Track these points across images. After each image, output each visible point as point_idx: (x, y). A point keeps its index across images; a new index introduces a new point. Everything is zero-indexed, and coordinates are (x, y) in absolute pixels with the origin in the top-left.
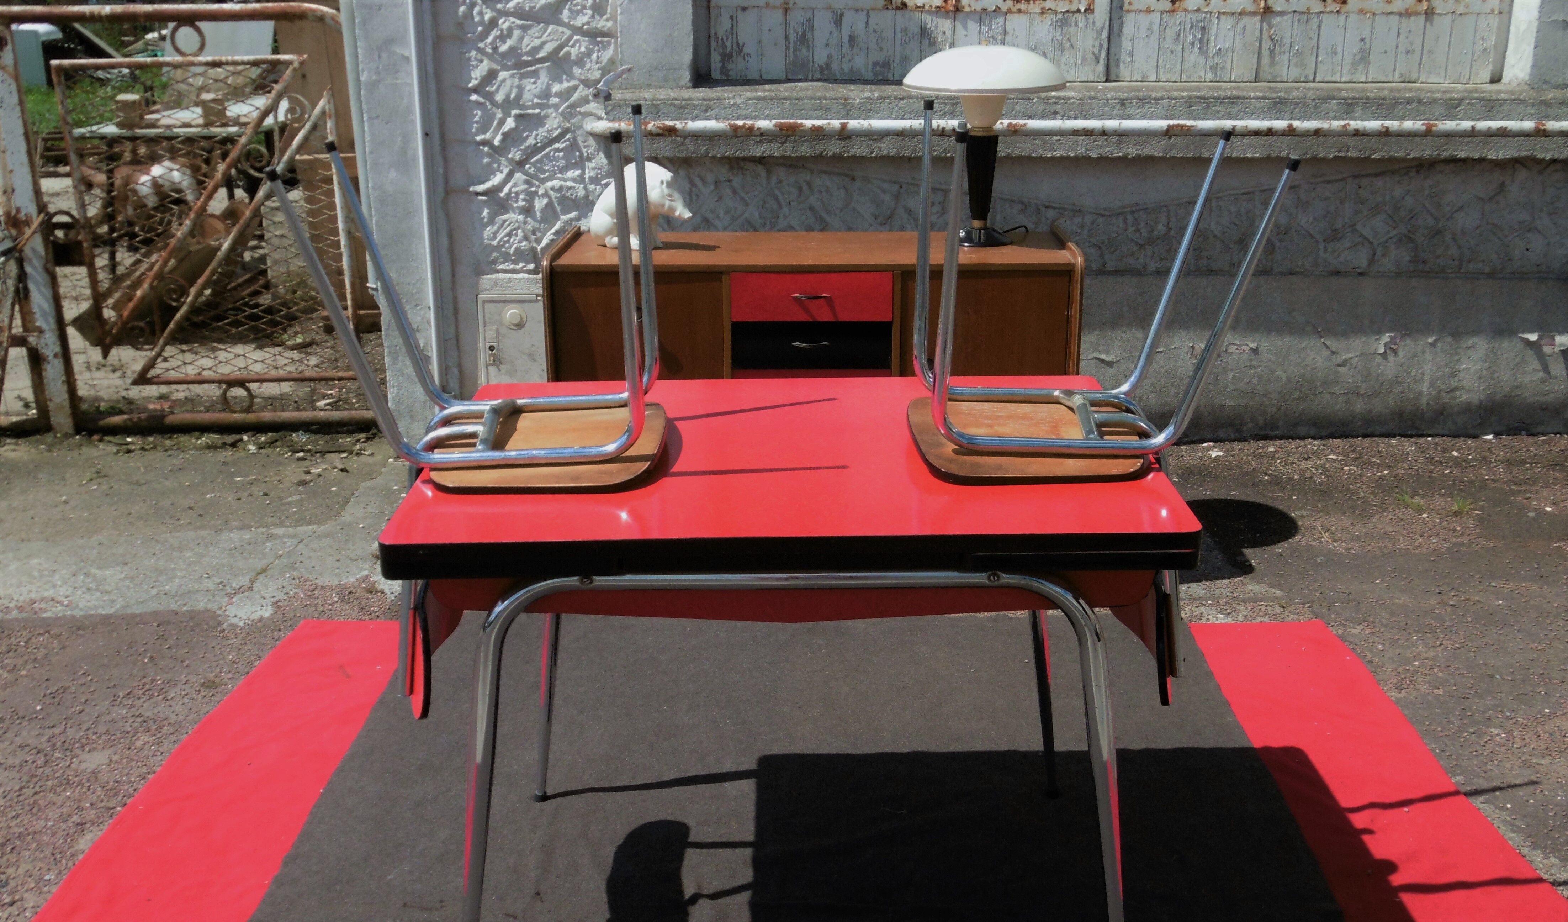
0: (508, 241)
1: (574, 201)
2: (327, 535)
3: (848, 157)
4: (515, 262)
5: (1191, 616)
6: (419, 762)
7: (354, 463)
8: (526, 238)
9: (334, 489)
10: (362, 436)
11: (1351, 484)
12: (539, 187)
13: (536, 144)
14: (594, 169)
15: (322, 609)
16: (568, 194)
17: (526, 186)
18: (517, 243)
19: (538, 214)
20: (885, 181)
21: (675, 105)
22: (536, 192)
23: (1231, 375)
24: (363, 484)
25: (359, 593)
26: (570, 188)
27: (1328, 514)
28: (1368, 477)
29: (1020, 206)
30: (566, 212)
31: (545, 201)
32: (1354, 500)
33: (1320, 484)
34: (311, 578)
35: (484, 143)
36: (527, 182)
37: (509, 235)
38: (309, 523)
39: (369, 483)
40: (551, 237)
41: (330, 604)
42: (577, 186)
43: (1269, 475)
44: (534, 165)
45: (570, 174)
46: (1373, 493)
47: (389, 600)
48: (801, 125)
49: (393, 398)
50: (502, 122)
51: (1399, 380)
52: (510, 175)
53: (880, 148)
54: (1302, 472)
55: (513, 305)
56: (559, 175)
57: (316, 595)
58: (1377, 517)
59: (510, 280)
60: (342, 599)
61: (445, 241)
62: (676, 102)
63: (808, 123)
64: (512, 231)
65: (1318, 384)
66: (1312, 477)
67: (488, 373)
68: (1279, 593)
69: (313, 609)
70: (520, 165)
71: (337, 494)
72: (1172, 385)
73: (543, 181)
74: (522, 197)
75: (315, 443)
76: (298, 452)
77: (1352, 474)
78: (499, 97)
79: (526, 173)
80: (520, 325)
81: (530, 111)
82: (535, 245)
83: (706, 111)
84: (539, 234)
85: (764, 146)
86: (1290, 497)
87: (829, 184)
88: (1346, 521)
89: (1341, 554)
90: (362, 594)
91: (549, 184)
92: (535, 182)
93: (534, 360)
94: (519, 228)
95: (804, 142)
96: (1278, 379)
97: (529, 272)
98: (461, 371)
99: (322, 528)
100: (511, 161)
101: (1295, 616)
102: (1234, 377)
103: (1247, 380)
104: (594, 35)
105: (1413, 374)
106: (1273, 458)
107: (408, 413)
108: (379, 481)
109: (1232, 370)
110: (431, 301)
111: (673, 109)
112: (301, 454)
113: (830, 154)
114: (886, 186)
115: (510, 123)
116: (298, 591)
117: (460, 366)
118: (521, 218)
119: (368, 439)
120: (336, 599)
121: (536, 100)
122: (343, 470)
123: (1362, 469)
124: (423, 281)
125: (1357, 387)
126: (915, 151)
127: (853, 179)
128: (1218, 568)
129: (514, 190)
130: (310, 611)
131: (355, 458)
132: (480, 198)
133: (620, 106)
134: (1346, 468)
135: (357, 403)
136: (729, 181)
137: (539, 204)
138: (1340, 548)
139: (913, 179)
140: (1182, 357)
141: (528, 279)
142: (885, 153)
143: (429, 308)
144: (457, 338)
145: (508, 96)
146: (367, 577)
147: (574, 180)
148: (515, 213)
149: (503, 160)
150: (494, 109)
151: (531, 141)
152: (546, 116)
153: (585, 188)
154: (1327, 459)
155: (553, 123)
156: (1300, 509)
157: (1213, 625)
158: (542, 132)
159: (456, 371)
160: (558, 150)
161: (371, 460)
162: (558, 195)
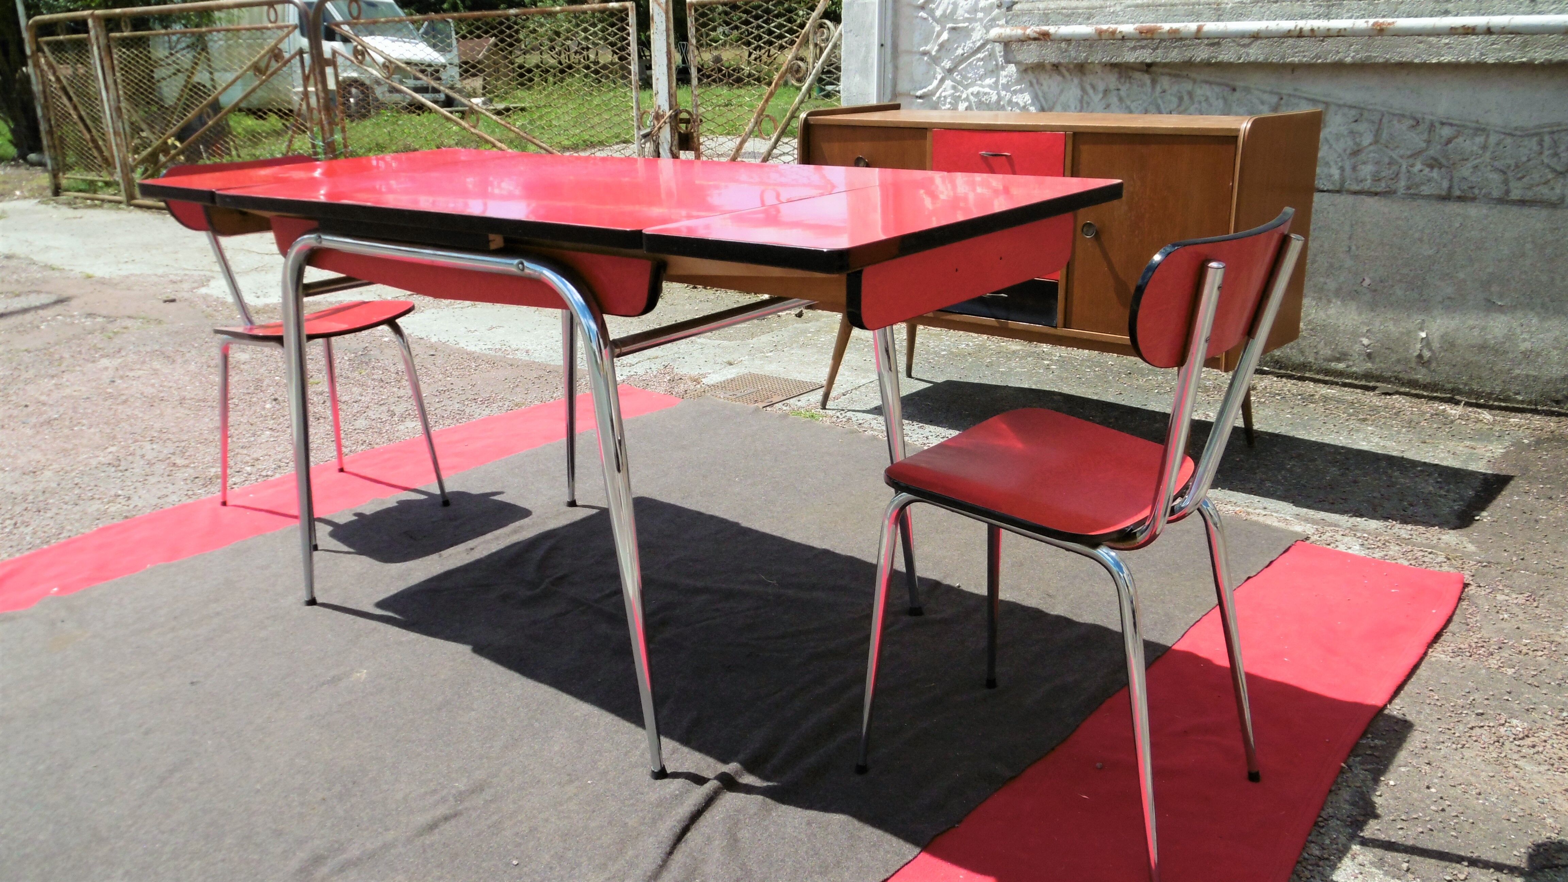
1: (988, 105)
3: (1216, 63)
12: (962, 92)
13: (962, 55)
14: (1006, 76)
16: (983, 99)
17: (953, 91)
20: (1264, 92)
21: (1063, 14)
22: (960, 97)
26: (985, 94)
29: (1412, 122)
31: (966, 104)
35: (925, 53)
36: (954, 88)
42: (992, 92)
44: (960, 73)
45: (989, 81)
48: (1160, 28)
50: (939, 35)
52: (942, 80)
53: (1248, 54)
56: (979, 82)
62: (1064, 11)
63: (1166, 27)
70: (950, 71)
73: (966, 87)
74: (949, 100)
78: (938, 13)
79: (954, 80)
81: (961, 25)
83: (1088, 18)
85: (1138, 52)
87: (1209, 93)
91: (970, 90)
92: (960, 87)
95: (1174, 47)
100: (943, 68)
111: (1060, 17)
113: (1199, 59)
114: (1266, 97)
115: (945, 36)
121: (967, 15)
126: (1283, 57)
127: (1234, 90)
129: (943, 94)
132: (918, 100)
133: (1018, 16)
136: (1118, 90)
137: (962, 108)
139: (1296, 90)
142: (1252, 59)
145: (945, 11)
147: (990, 86)
149: (938, 69)
150: (935, 24)
151: (960, 51)
152: (973, 29)
153: (998, 94)
155: (977, 35)
158: (969, 44)
160: (979, 60)
162: (976, 100)
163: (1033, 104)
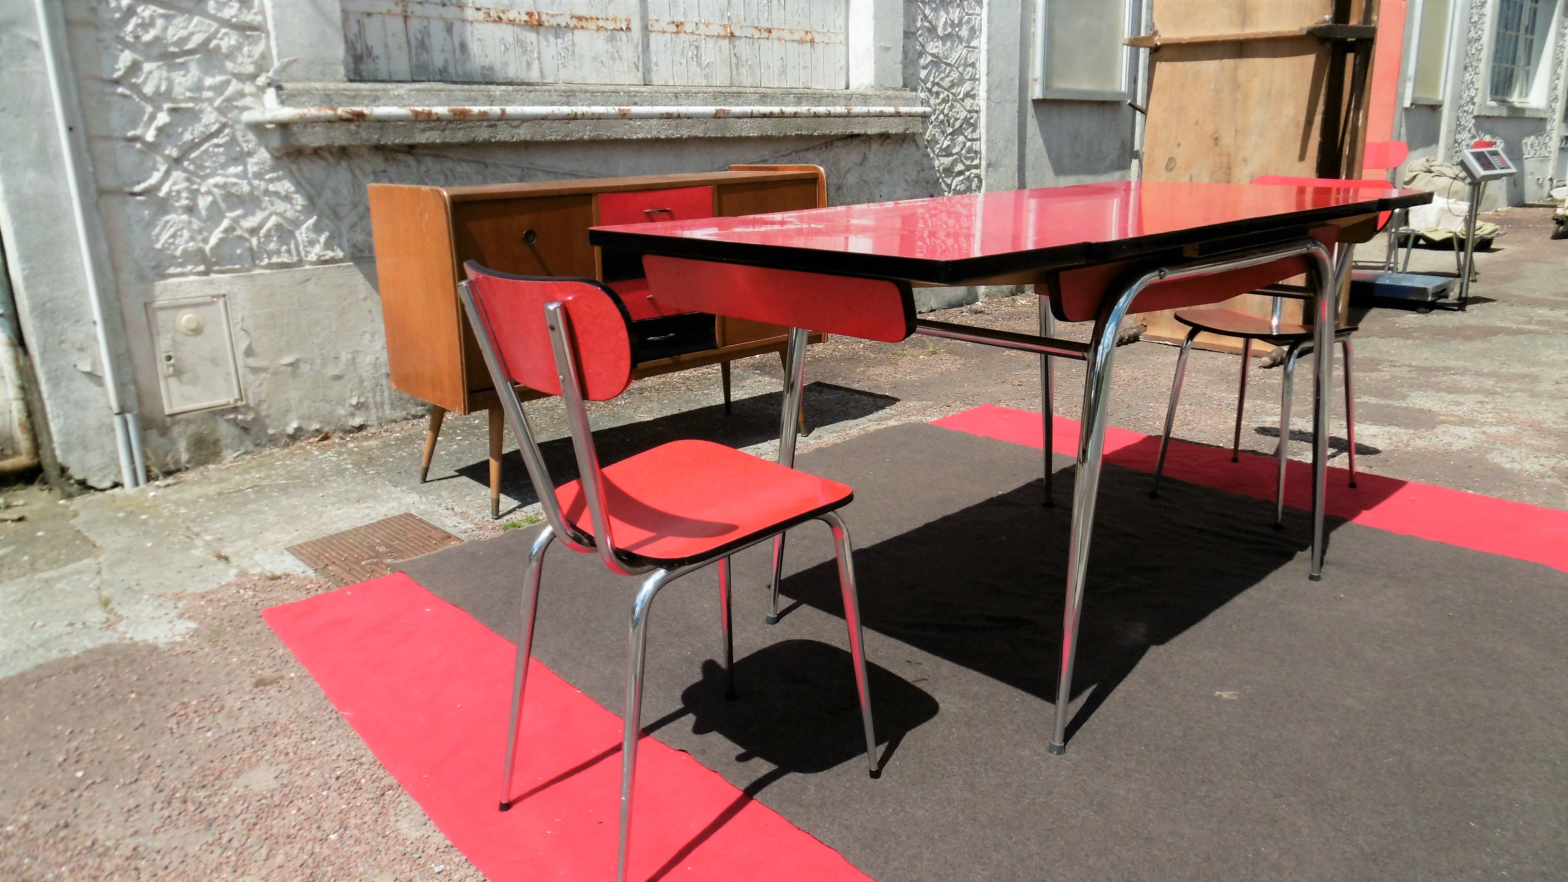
0: (173, 244)
1: (239, 197)
3: (496, 142)
4: (181, 265)
8: (192, 239)
12: (200, 184)
13: (193, 140)
14: (256, 164)
16: (233, 190)
17: (187, 184)
18: (182, 245)
19: (204, 213)
20: (510, 167)
21: (346, 96)
22: (198, 190)
26: (234, 184)
30: (232, 209)
31: (210, 199)
35: (135, 139)
36: (188, 180)
37: (174, 236)
40: (220, 235)
42: (240, 182)
44: (192, 162)
45: (232, 170)
49: (60, 430)
50: (153, 117)
52: (167, 173)
53: (519, 134)
55: (186, 310)
56: (220, 172)
59: (180, 284)
61: (104, 247)
62: (347, 93)
63: (475, 109)
64: (176, 232)
67: (167, 385)
70: (177, 162)
73: (204, 178)
74: (184, 195)
78: (148, 90)
79: (185, 170)
80: (197, 331)
81: (183, 105)
82: (201, 245)
83: (374, 101)
84: (205, 234)
85: (428, 134)
87: (468, 170)
91: (212, 181)
92: (195, 179)
93: (217, 365)
94: (182, 229)
95: (460, 129)
97: (199, 274)
98: (137, 388)
100: (168, 158)
104: (243, 28)
107: (80, 443)
110: (96, 313)
111: (345, 99)
113: (481, 139)
114: (512, 170)
115: (163, 118)
117: (135, 382)
118: (185, 217)
121: (188, 94)
124: (84, 292)
126: (544, 136)
127: (486, 166)
129: (175, 188)
132: (139, 198)
133: (294, 96)
136: (384, 171)
137: (203, 203)
139: (531, 164)
141: (200, 281)
142: (522, 138)
143: (95, 323)
144: (128, 350)
145: (158, 88)
147: (237, 176)
148: (177, 213)
149: (159, 159)
150: (143, 103)
151: (187, 137)
152: (201, 111)
153: (250, 184)
155: (210, 118)
158: (199, 128)
160: (218, 146)
162: (223, 192)
163: (297, 192)
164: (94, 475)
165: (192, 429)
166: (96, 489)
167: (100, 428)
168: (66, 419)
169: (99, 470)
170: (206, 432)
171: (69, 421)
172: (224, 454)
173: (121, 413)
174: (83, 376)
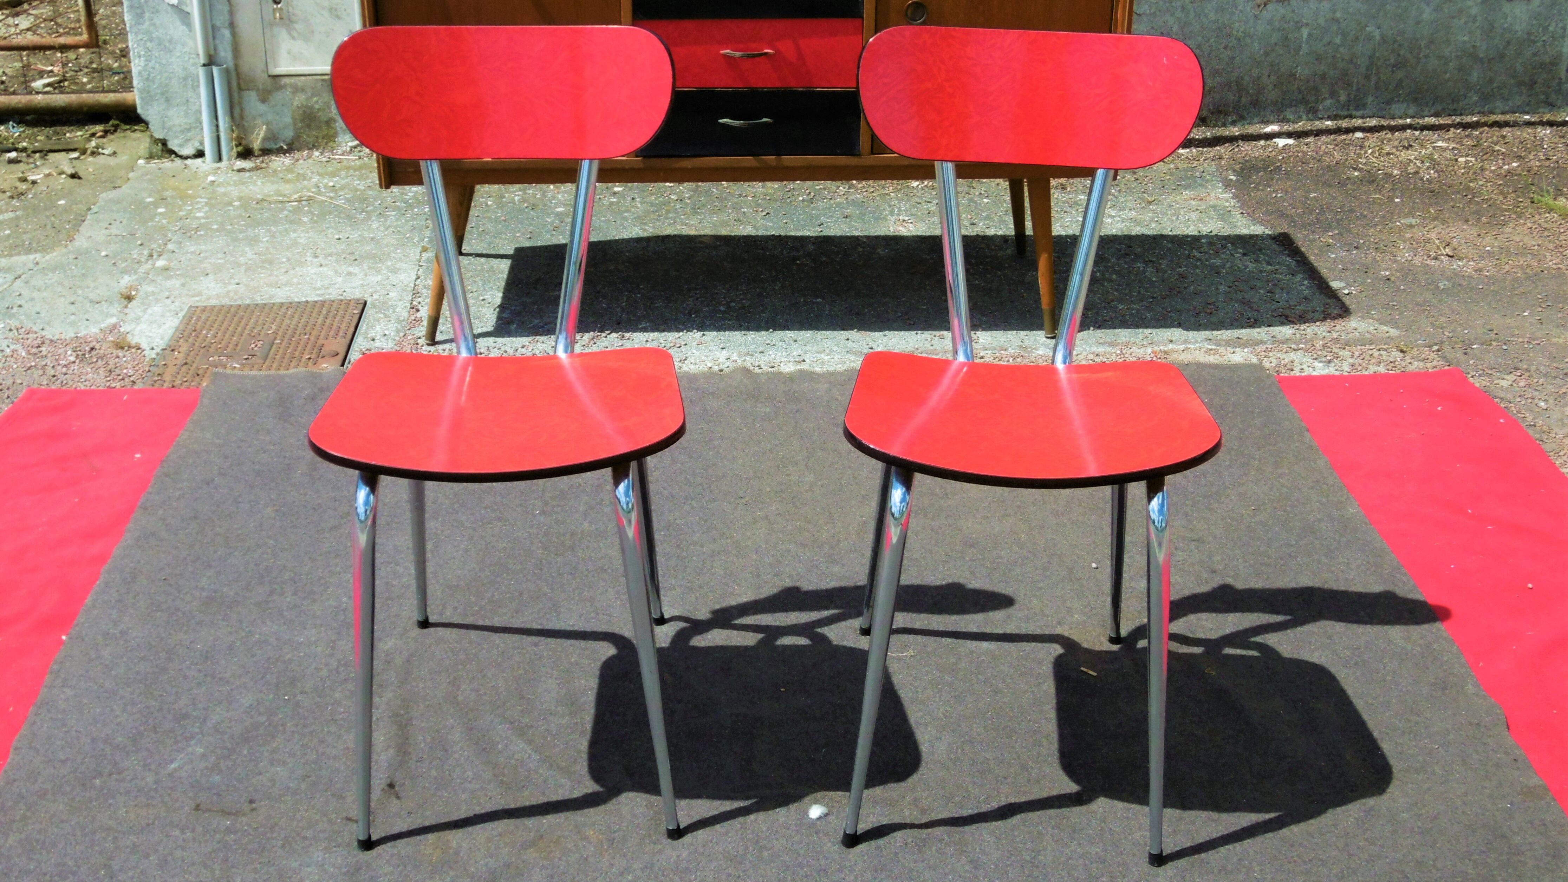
2: (55, 269)
5: (1279, 365)
6: (204, 594)
7: (88, 166)
9: (62, 202)
10: (99, 128)
11: (1471, 181)
15: (52, 372)
23: (1305, 32)
24: (104, 195)
25: (105, 349)
27: (1444, 222)
28: (1492, 172)
32: (1478, 203)
33: (1430, 181)
34: (35, 329)
38: (29, 251)
39: (112, 194)
41: (65, 366)
43: (1359, 170)
46: (1501, 193)
47: (147, 359)
49: (140, 73)
51: (1533, 38)
54: (1404, 166)
57: (44, 353)
58: (1511, 225)
60: (81, 358)
65: (1423, 44)
66: (1417, 173)
67: (274, 35)
68: (1393, 332)
69: (41, 372)
71: (66, 210)
72: (1226, 48)
75: (32, 138)
76: (9, 151)
77: (1470, 168)
86: (1391, 199)
88: (1471, 232)
89: (1470, 277)
90: (110, 351)
93: (338, 17)
96: (1370, 38)
98: (234, 34)
99: (48, 257)
101: (1421, 364)
102: (1310, 35)
103: (1327, 39)
105: (1551, 29)
106: (1361, 147)
107: (162, 94)
108: (125, 189)
109: (1307, 24)
112: (13, 155)
116: (18, 347)
117: (232, 25)
119: (106, 132)
120: (72, 359)
122: (73, 176)
123: (1483, 161)
125: (1474, 47)
128: (1305, 298)
130: (35, 376)
131: (91, 159)
134: (1462, 160)
135: (89, 82)
138: (1467, 267)
140: (1240, 8)
146: (114, 326)
154: (1434, 148)
156: (1406, 216)
157: (1309, 378)
159: (227, 33)
161: (112, 161)
164: (176, 137)
165: (299, 100)
166: (177, 155)
167: (185, 79)
168: (148, 61)
169: (182, 132)
170: (317, 106)
171: (151, 64)
172: (340, 139)
173: (210, 62)
174: (169, 8)
